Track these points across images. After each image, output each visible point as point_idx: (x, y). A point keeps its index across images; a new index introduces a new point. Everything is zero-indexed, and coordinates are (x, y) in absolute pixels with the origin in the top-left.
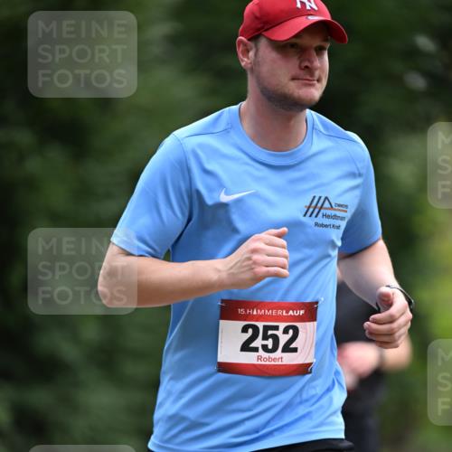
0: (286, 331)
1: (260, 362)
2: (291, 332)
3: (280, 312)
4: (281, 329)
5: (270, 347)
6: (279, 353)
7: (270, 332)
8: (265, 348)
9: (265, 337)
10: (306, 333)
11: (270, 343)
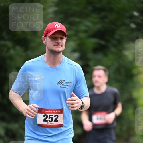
0: (55, 116)
1: (48, 124)
2: (56, 116)
3: (53, 112)
4: (54, 116)
5: (51, 120)
6: (53, 122)
7: (51, 117)
8: (49, 121)
9: (49, 118)
10: (61, 117)
11: (51, 119)
